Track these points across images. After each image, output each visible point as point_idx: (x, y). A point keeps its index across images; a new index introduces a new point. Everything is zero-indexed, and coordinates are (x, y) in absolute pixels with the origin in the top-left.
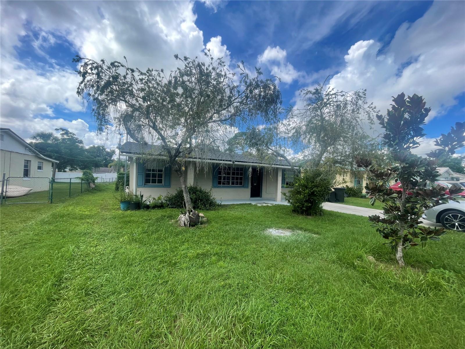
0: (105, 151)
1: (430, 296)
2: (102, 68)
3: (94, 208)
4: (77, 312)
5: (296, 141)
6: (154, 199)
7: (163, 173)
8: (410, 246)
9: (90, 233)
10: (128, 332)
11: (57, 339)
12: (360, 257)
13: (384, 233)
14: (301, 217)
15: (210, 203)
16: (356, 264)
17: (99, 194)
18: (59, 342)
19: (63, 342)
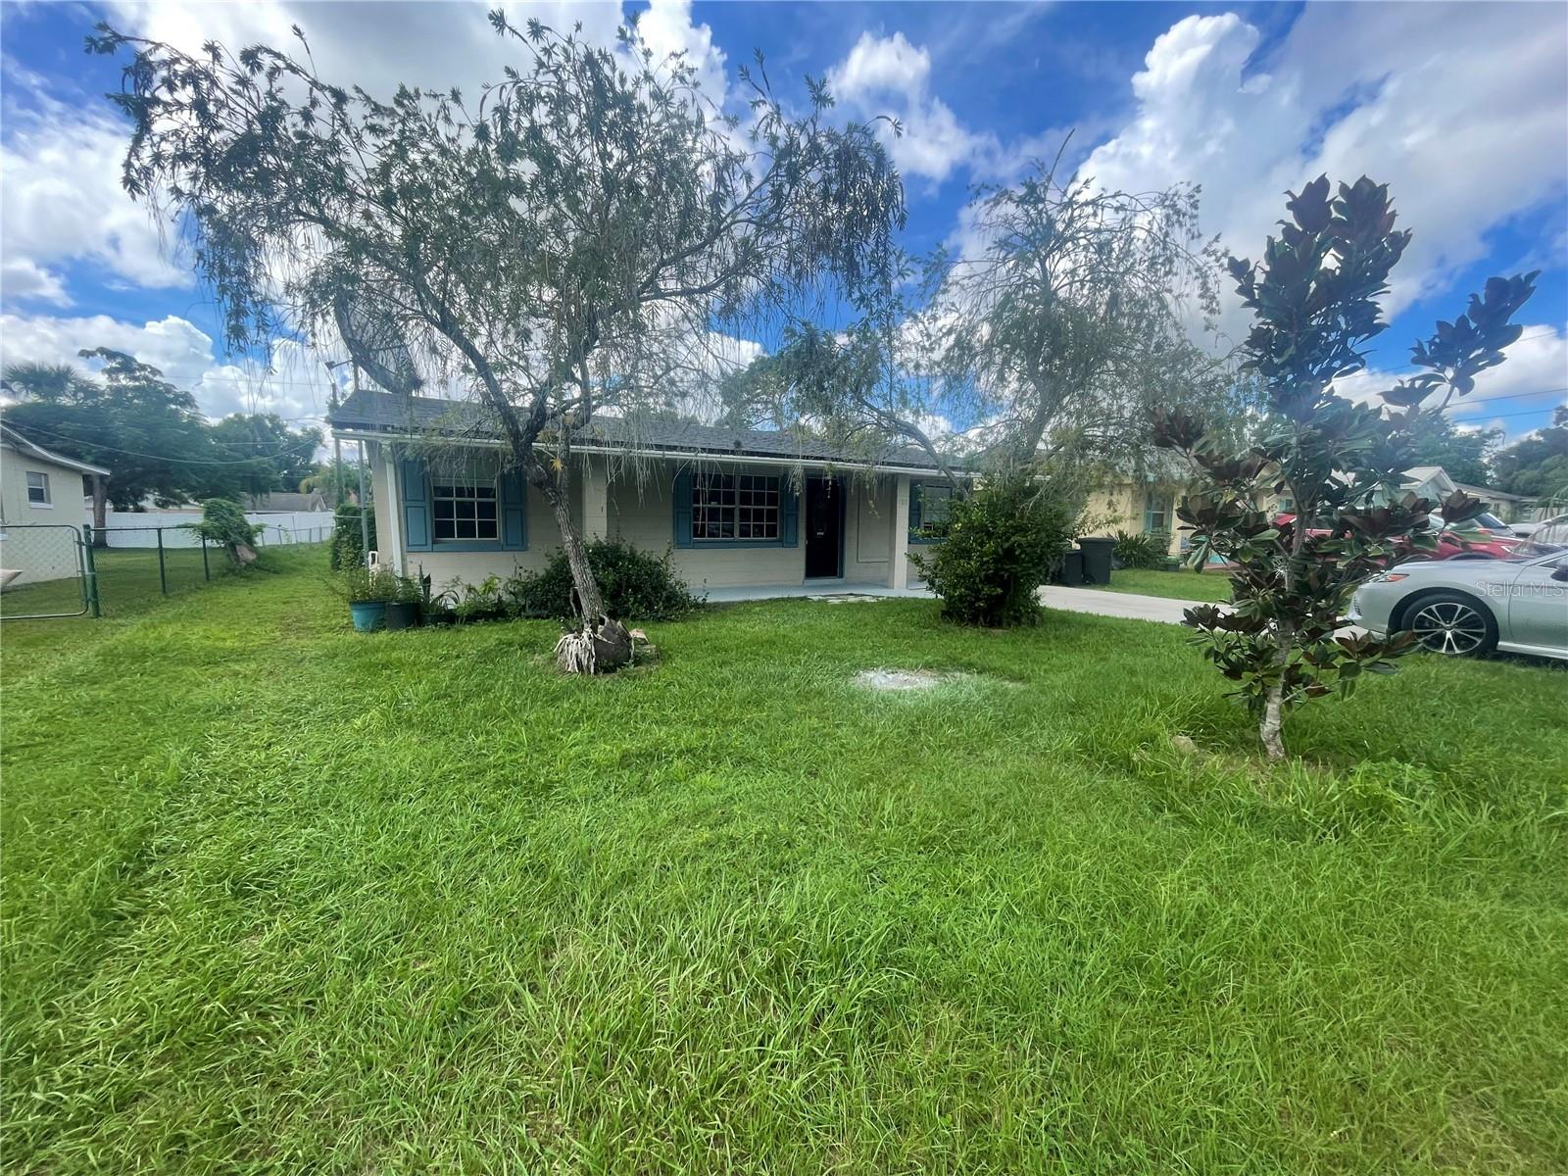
0: (283, 434)
1: (1353, 836)
2: (214, 83)
3: (258, 628)
4: (206, 948)
5: (957, 378)
6: (470, 589)
7: (497, 500)
8: (1304, 698)
9: (246, 706)
10: (386, 995)
11: (137, 1031)
12: (1150, 740)
13: (1228, 662)
14: (969, 632)
15: (669, 599)
16: (1135, 758)
17: (276, 581)
18: (147, 1040)
19: (159, 1038)
